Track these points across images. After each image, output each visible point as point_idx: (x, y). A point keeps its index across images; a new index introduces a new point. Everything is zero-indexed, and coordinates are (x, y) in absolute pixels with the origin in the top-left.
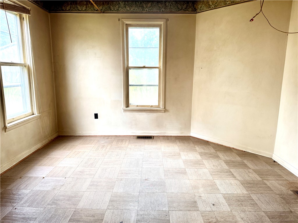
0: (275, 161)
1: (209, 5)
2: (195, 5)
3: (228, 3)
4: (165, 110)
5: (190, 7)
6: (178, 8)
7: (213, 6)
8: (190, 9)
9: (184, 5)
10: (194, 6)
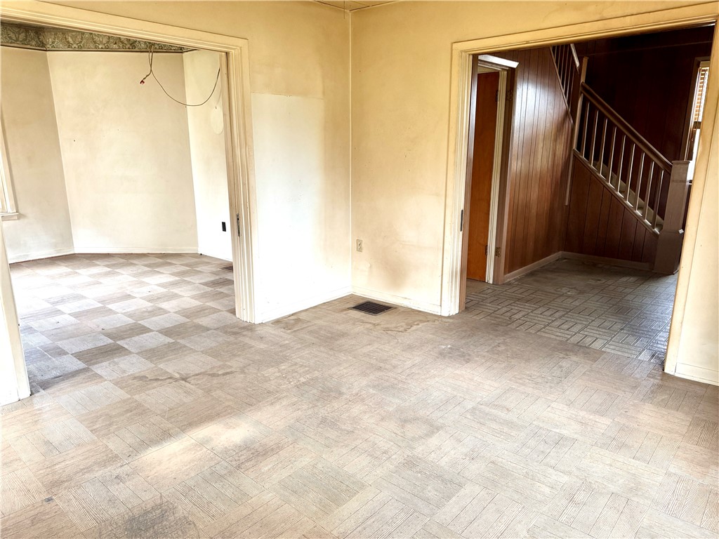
0: (201, 254)
1: (68, 42)
2: (41, 37)
3: (100, 47)
4: (20, 216)
5: (33, 39)
6: (10, 38)
7: (75, 45)
8: (34, 43)
9: (19, 34)
10: (39, 39)
